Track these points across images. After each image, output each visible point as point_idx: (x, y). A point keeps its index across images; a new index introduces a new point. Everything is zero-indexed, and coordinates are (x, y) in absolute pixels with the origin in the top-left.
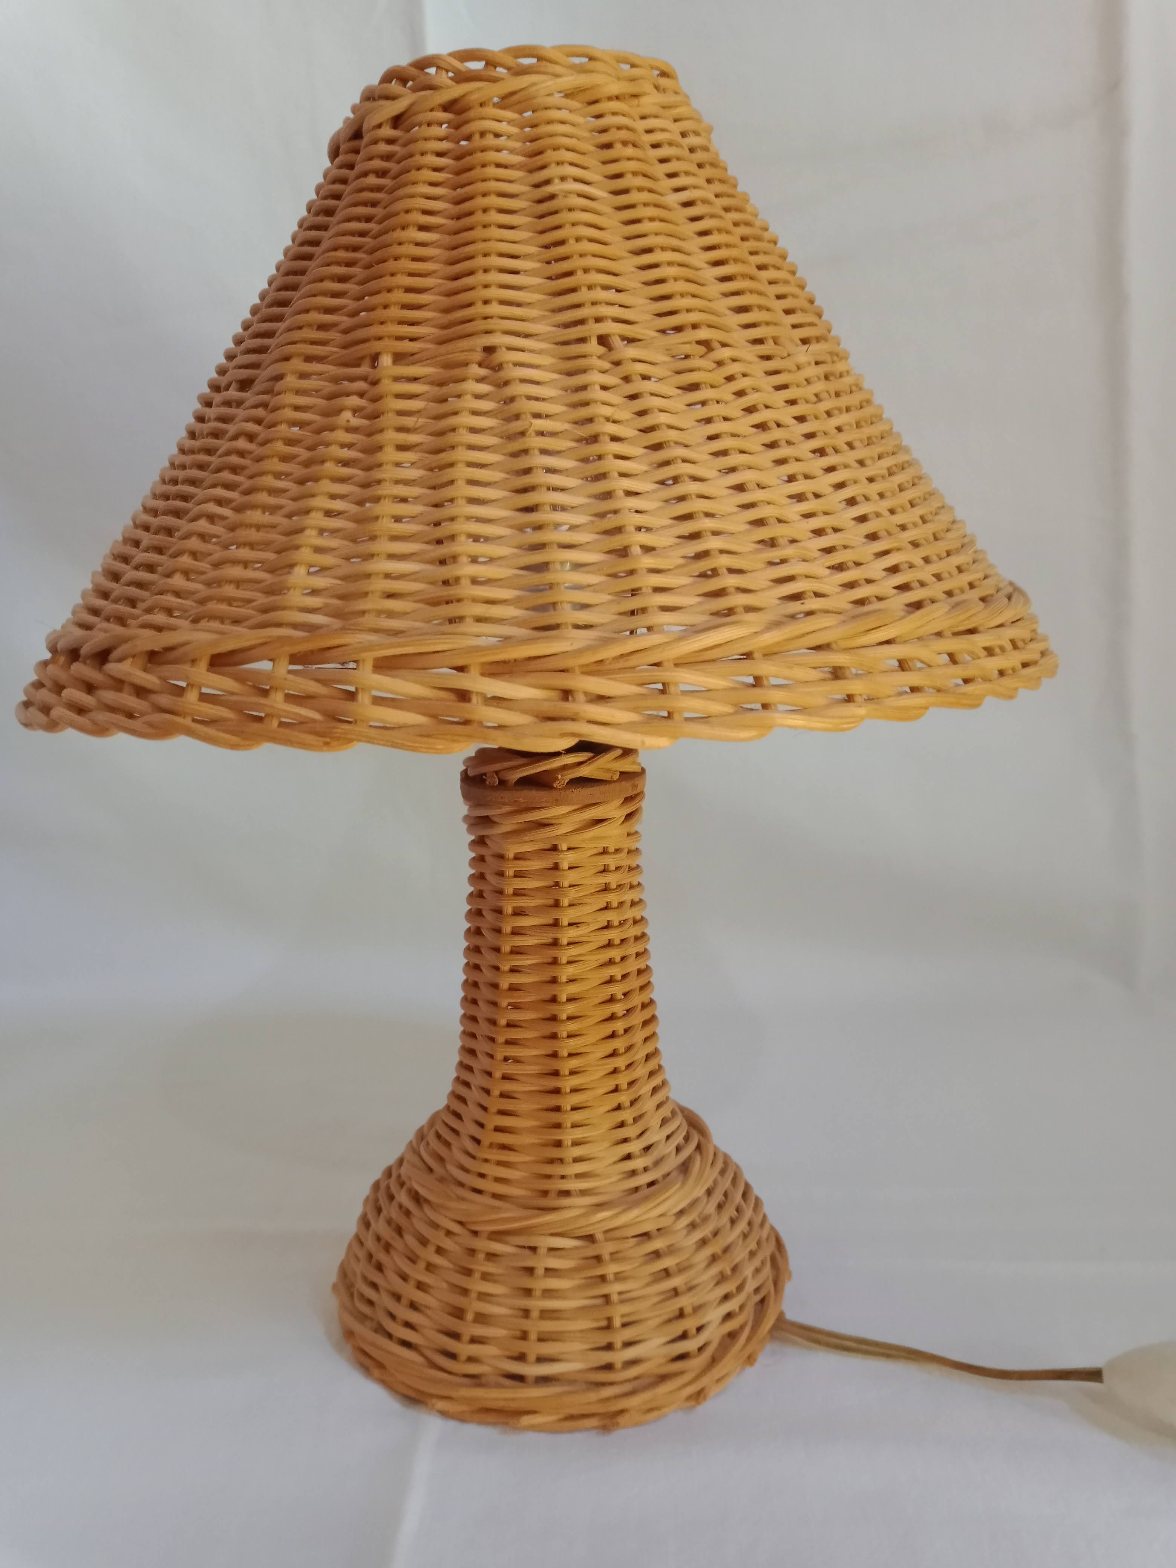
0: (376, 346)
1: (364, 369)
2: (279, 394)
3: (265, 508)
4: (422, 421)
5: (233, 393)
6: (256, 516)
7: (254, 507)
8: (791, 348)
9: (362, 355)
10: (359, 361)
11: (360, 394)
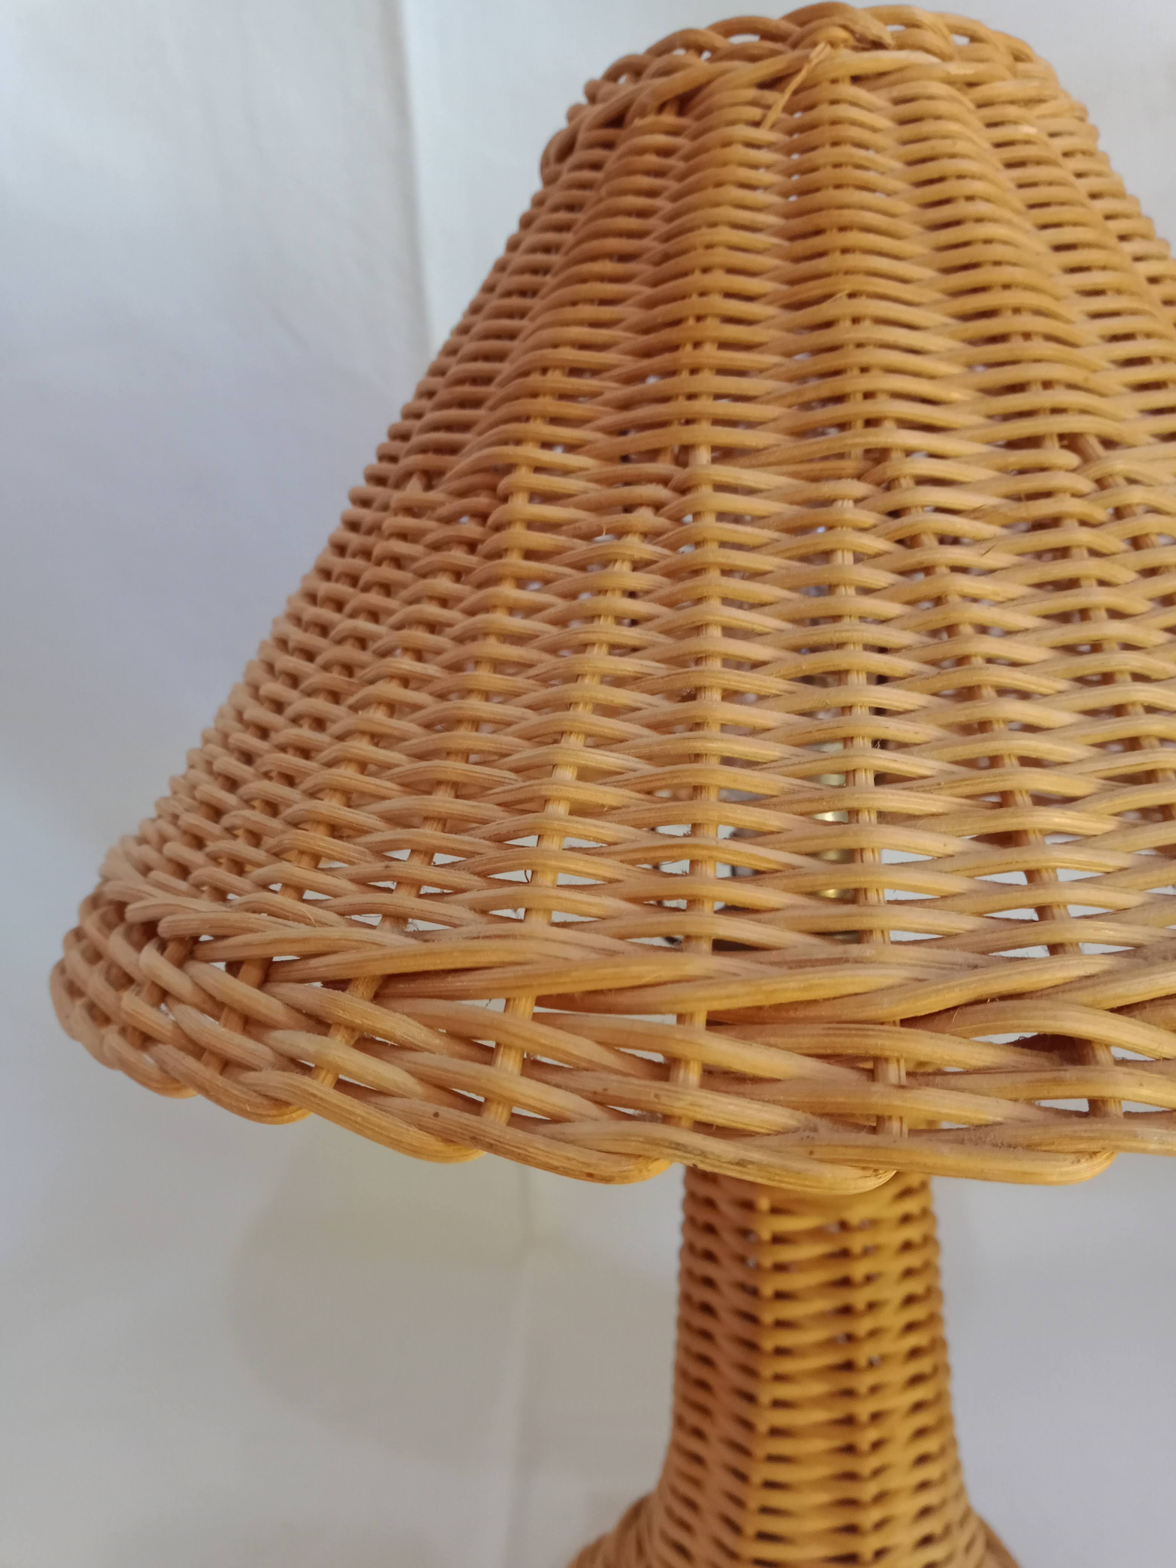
0: (687, 435)
1: (663, 466)
2: (503, 524)
3: (498, 665)
4: (764, 534)
5: (414, 490)
6: (475, 706)
7: (466, 693)
9: (658, 445)
10: (653, 454)
11: (657, 507)
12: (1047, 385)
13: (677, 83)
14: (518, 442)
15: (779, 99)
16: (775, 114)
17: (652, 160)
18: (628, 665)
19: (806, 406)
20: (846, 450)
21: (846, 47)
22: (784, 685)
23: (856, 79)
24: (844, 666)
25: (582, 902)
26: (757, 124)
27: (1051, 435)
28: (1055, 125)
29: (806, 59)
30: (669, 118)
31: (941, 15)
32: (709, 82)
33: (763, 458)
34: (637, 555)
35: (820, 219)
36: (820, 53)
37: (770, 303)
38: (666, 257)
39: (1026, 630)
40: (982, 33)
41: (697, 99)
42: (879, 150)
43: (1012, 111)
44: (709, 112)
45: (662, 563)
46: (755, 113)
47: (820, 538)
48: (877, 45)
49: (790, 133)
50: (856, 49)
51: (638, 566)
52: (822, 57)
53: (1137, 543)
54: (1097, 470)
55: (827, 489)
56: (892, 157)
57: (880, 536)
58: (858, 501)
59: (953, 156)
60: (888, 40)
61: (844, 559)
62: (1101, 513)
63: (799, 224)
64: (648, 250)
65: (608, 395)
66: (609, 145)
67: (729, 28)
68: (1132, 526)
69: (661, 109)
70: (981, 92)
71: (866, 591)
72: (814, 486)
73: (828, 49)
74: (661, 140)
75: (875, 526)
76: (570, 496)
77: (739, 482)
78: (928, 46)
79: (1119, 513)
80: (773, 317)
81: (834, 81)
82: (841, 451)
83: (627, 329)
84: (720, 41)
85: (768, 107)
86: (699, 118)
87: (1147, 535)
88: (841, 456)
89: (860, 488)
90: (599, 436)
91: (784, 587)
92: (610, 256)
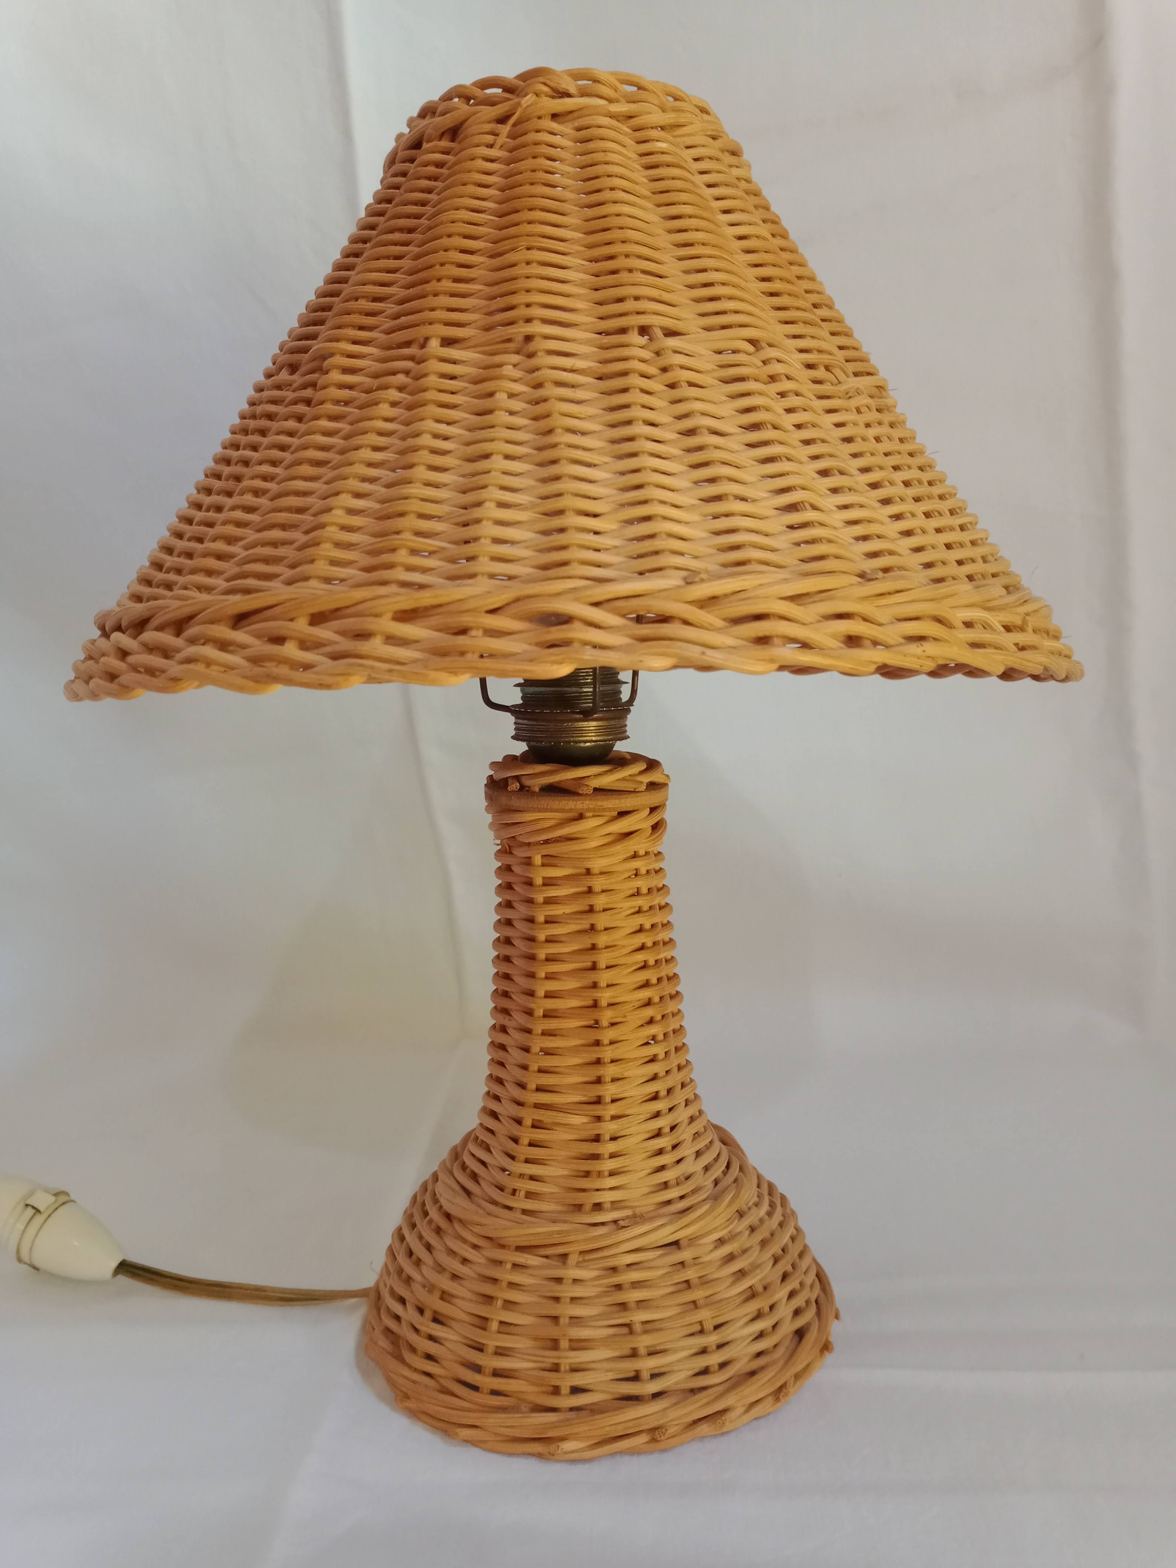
0: (428, 331)
1: (412, 351)
2: (324, 388)
4: (462, 385)
8: (842, 376)
9: (410, 338)
10: (408, 344)
11: (407, 373)
12: (637, 298)
13: (448, 121)
14: (337, 340)
15: (505, 129)
16: (502, 139)
17: (431, 169)
18: (378, 456)
19: (490, 314)
20: (513, 336)
21: (547, 96)
22: (458, 462)
23: (554, 116)
24: (489, 451)
25: (336, 571)
26: (491, 146)
27: (633, 327)
28: (689, 141)
29: (519, 104)
30: (445, 143)
31: (612, 74)
32: (466, 120)
33: (468, 344)
34: (391, 399)
35: (517, 204)
36: (528, 100)
37: (482, 255)
38: (430, 228)
39: (595, 432)
40: (644, 83)
41: (462, 129)
42: (562, 161)
43: (654, 133)
44: (466, 137)
45: (405, 402)
46: (490, 138)
47: (488, 386)
48: (567, 95)
49: (511, 151)
50: (553, 97)
51: (394, 404)
52: (529, 103)
53: (672, 386)
54: (655, 346)
55: (497, 359)
56: (569, 165)
57: (523, 384)
58: (515, 366)
59: (607, 163)
60: (572, 90)
61: (501, 397)
62: (652, 370)
63: (505, 207)
64: (422, 224)
65: (389, 312)
66: (412, 161)
67: (484, 84)
68: (670, 377)
69: (441, 136)
70: (634, 122)
71: (512, 413)
72: (490, 357)
73: (535, 96)
74: (438, 156)
75: (521, 379)
76: (361, 370)
77: (450, 357)
78: (601, 94)
79: (664, 370)
80: (482, 263)
81: (540, 118)
82: (509, 337)
83: (403, 274)
84: (478, 92)
85: (496, 135)
86: (459, 143)
87: (679, 381)
88: (509, 340)
89: (515, 358)
90: (382, 335)
91: (468, 413)
92: (401, 230)
